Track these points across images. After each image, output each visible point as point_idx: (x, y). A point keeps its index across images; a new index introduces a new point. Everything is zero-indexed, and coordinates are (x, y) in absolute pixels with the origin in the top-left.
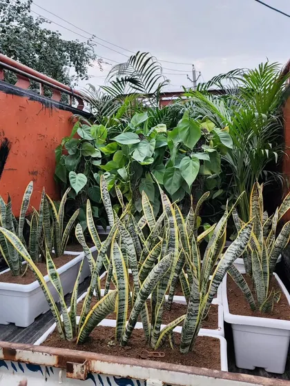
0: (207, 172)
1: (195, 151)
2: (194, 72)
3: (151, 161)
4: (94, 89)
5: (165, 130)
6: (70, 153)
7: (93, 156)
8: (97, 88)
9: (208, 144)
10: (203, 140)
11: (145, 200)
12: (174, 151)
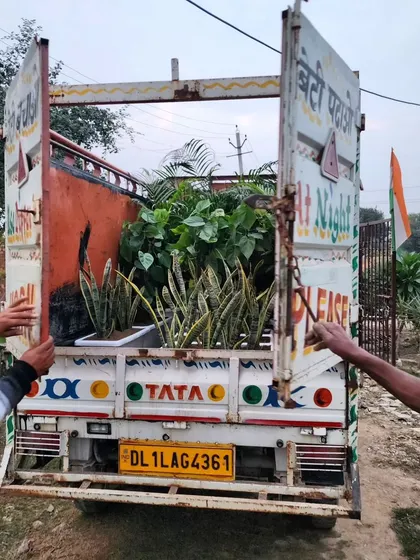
0: (261, 249)
1: (251, 232)
2: (238, 135)
3: (216, 240)
4: (148, 173)
5: (223, 214)
6: (135, 234)
7: (157, 237)
8: (150, 172)
9: (261, 226)
10: (257, 223)
11: (211, 272)
12: (234, 233)
